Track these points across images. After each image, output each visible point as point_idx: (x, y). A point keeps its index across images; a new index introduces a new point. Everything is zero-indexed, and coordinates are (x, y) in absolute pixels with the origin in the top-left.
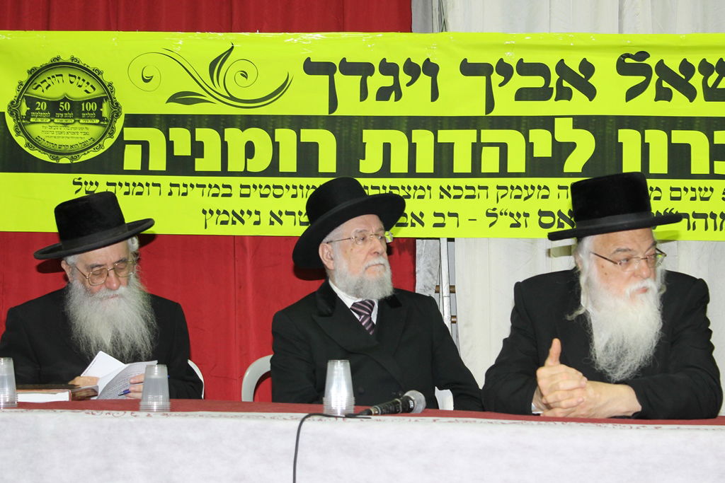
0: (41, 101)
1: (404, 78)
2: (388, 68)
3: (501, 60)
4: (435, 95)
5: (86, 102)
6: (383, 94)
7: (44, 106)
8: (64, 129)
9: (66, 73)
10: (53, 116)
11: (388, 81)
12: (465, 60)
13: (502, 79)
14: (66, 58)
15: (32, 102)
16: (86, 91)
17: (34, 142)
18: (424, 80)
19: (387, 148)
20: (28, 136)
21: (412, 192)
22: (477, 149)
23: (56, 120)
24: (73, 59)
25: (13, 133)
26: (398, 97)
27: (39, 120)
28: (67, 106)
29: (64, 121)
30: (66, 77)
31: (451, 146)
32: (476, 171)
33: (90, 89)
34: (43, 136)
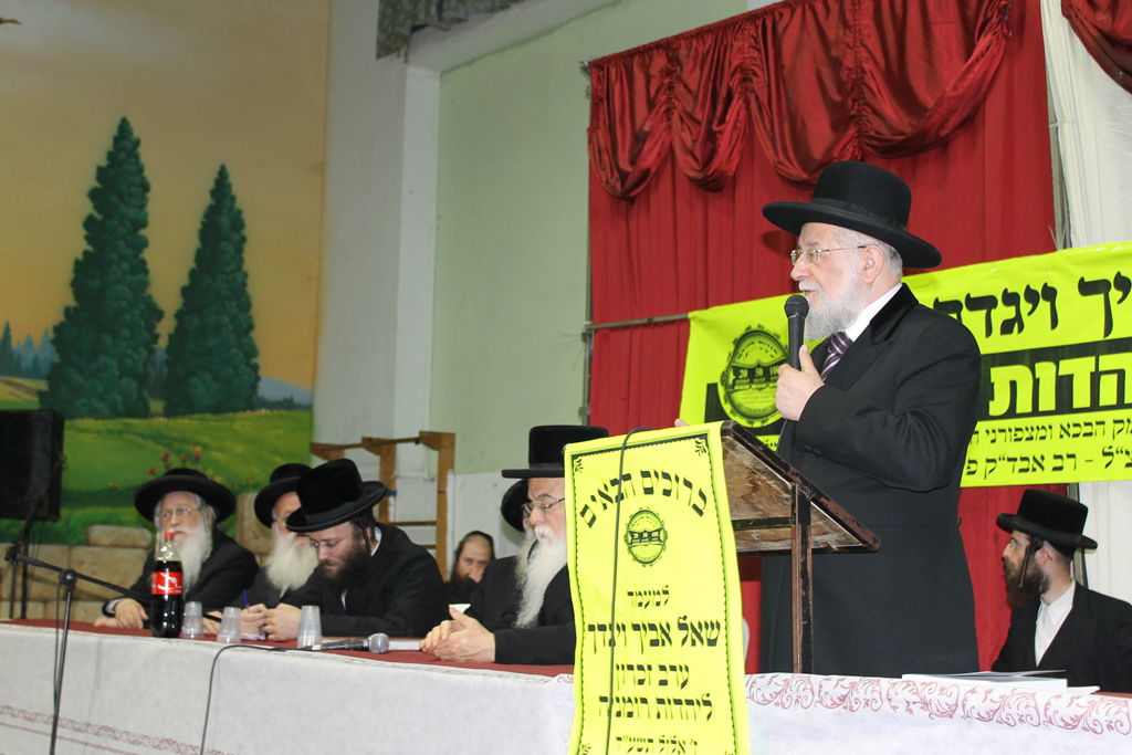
0: (744, 369)
1: (1025, 306)
2: (1010, 299)
3: (1119, 274)
4: (1054, 323)
5: (772, 366)
6: (1007, 327)
7: (744, 373)
8: (758, 394)
9: (756, 340)
10: (751, 382)
11: (1010, 312)
12: (1082, 279)
13: (1120, 294)
14: (754, 327)
15: (737, 370)
16: (772, 356)
17: (737, 409)
18: (1044, 306)
19: (1013, 385)
20: (732, 404)
21: (1034, 434)
22: (1095, 378)
23: (754, 386)
24: (759, 326)
25: (722, 401)
26: (1021, 329)
27: (741, 387)
28: (760, 372)
29: (759, 386)
30: (757, 345)
31: (1071, 377)
32: (1095, 406)
33: (774, 354)
34: (743, 402)
